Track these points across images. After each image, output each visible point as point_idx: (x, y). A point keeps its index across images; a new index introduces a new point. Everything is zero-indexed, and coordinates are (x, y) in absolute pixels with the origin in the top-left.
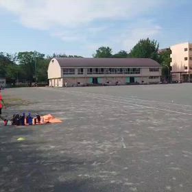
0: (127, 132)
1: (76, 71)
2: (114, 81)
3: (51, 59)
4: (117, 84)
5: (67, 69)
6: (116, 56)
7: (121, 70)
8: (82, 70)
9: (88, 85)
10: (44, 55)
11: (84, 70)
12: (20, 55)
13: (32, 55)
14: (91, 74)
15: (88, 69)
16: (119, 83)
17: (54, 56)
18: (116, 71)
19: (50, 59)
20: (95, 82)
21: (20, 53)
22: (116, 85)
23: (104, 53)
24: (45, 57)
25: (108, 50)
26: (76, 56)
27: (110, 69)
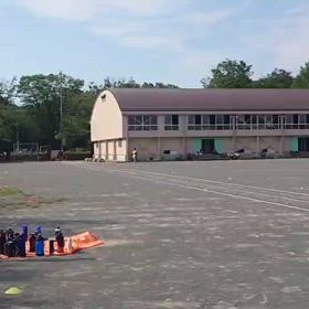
0: (278, 279)
1: (161, 123)
2: (257, 147)
3: (99, 91)
4: (264, 155)
5: (139, 117)
6: (262, 84)
7: (276, 119)
8: (175, 119)
9: (190, 158)
10: (81, 83)
11: (180, 119)
12: (25, 81)
13: (54, 84)
14: (198, 128)
15: (190, 116)
16: (270, 151)
17: (108, 86)
18: (261, 121)
19: (96, 93)
20: (209, 150)
21: (23, 78)
22: (263, 157)
23: (233, 76)
24: (85, 88)
25: (243, 68)
26: (161, 86)
27: (247, 117)
